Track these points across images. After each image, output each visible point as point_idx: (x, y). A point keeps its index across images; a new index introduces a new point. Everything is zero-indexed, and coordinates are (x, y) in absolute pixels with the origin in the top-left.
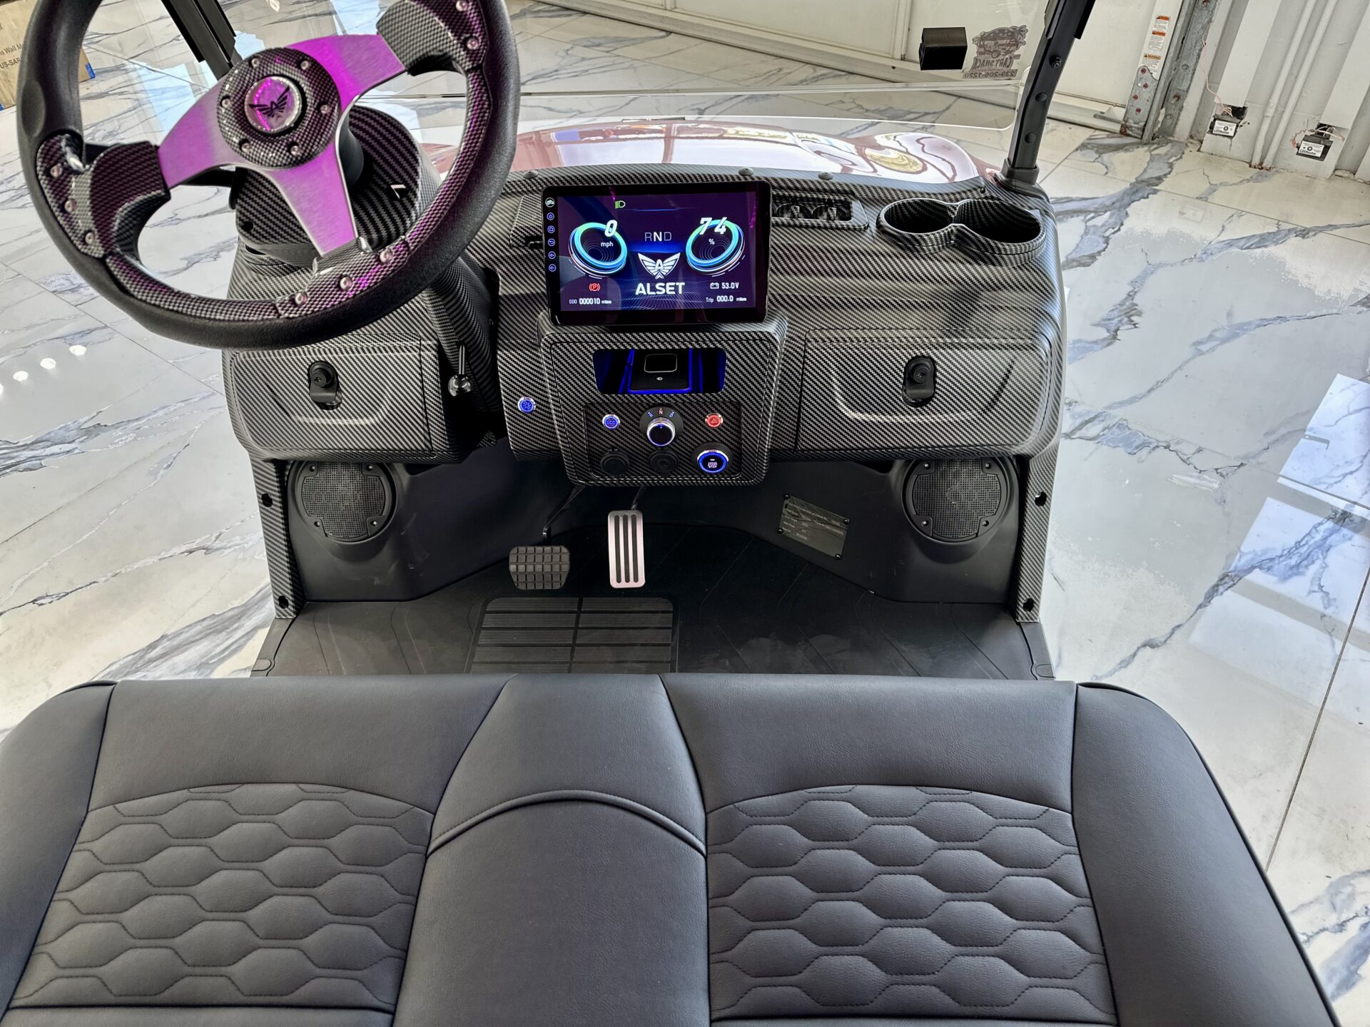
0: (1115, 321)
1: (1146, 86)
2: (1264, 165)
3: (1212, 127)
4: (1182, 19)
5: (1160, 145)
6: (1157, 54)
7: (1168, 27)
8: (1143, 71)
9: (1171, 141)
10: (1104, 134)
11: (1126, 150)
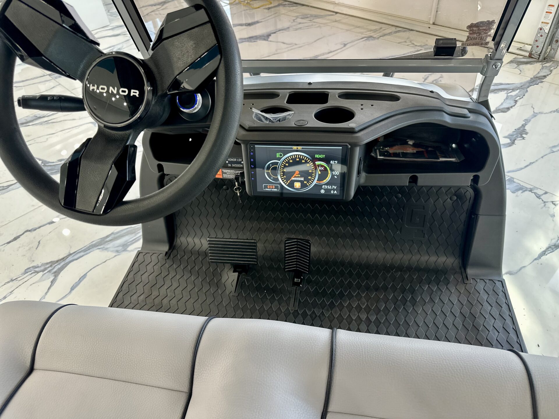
0: (514, 136)
1: (541, 36)
5: (547, 62)
6: (548, 21)
7: (553, 11)
8: (541, 29)
9: (553, 61)
10: (521, 57)
11: (531, 64)
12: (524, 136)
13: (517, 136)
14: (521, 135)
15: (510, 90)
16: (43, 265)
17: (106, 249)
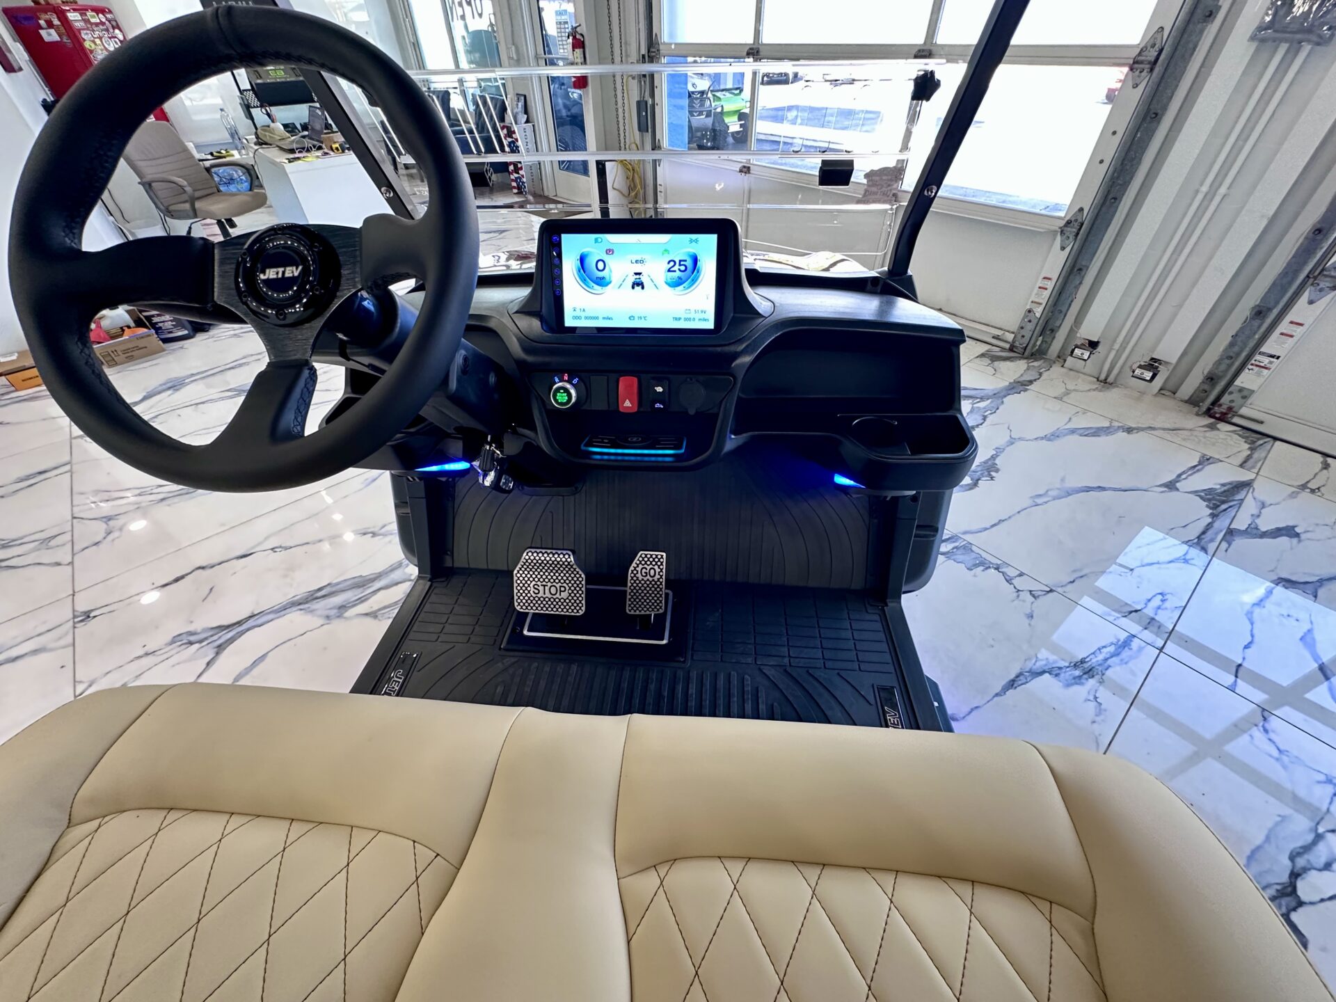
0: (978, 474)
1: (1030, 321)
2: (1108, 381)
3: (1073, 351)
4: (1060, 280)
5: (1036, 360)
6: (1041, 301)
7: (1050, 285)
8: (1030, 311)
9: (1044, 358)
10: (998, 349)
11: (1012, 361)
12: (993, 474)
13: (982, 474)
14: (989, 472)
15: (977, 398)
16: (205, 630)
17: (312, 611)
